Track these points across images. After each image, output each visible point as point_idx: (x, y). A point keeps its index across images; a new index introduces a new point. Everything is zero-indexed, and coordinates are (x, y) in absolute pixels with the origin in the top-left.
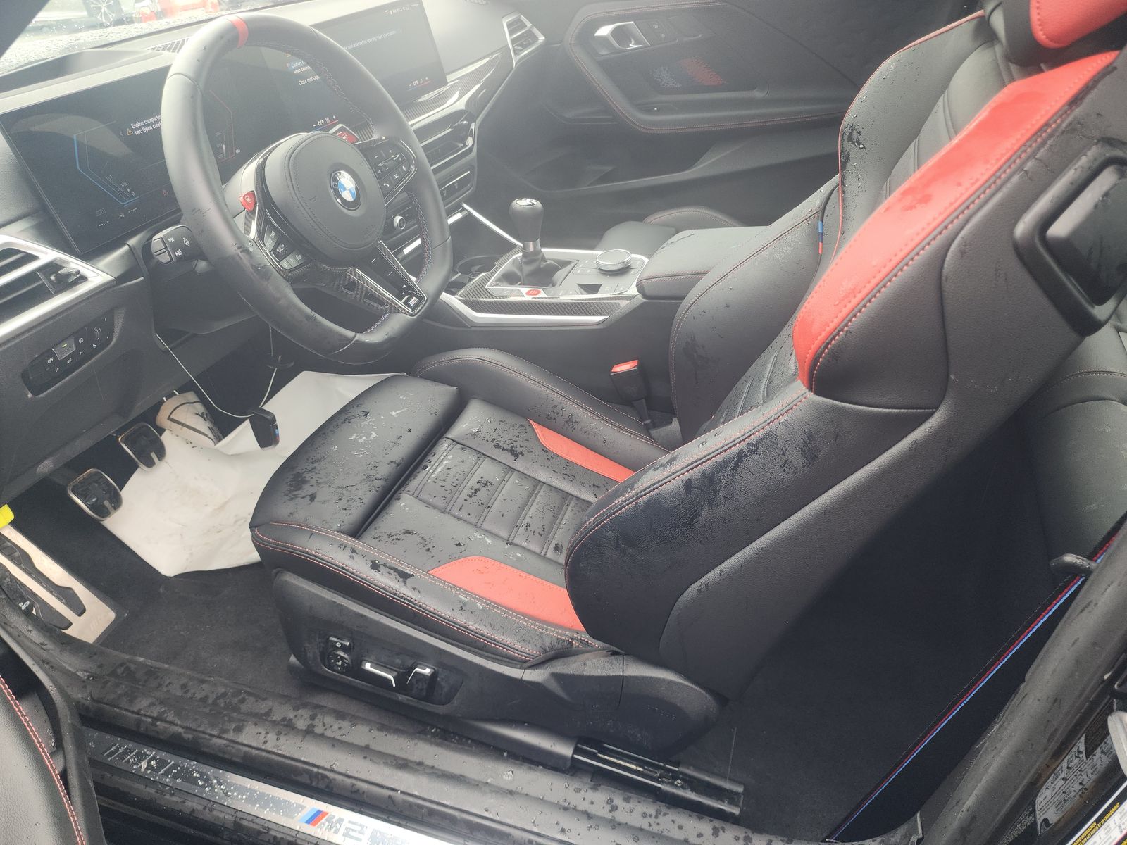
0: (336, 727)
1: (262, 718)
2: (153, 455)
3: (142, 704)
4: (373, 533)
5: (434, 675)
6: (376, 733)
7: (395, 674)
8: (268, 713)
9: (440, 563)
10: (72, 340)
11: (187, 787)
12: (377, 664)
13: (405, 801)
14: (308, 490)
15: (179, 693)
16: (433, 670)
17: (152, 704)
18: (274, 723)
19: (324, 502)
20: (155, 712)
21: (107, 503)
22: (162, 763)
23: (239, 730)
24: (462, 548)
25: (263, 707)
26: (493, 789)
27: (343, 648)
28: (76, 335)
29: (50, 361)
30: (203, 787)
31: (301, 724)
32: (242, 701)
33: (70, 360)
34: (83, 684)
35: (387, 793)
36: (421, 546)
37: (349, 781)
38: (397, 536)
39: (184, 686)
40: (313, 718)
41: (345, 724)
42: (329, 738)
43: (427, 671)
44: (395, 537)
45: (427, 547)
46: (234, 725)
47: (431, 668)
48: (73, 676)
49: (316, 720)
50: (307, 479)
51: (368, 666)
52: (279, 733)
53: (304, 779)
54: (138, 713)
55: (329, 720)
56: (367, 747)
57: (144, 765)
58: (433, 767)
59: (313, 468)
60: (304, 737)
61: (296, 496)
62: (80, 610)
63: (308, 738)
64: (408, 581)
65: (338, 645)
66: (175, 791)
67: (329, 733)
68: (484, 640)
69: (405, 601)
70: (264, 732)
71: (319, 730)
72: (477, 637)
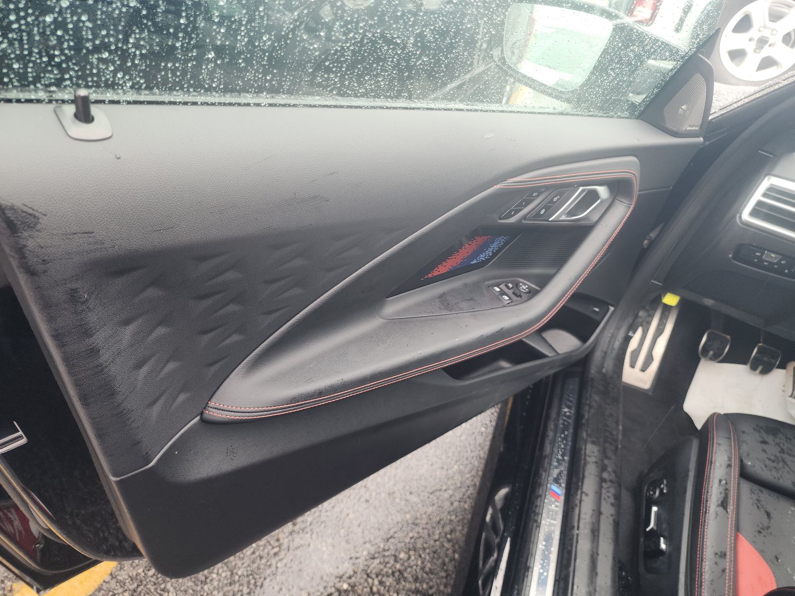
0: (609, 494)
1: (604, 454)
2: (760, 368)
3: (596, 398)
4: (755, 488)
5: (661, 552)
6: (611, 519)
7: (655, 528)
8: (607, 458)
9: (754, 543)
10: (780, 257)
11: (559, 430)
12: (658, 514)
13: (573, 535)
14: (770, 439)
15: (607, 413)
16: (665, 551)
17: (596, 401)
18: (602, 461)
19: (764, 451)
20: (594, 404)
21: (711, 353)
22: (569, 417)
23: (593, 443)
24: (775, 561)
25: (610, 454)
26: (592, 593)
27: (661, 490)
28: (785, 257)
29: (758, 254)
30: (561, 437)
31: (605, 475)
32: (611, 444)
33: (766, 264)
34: (599, 372)
35: (576, 524)
36: (761, 526)
37: (578, 502)
38: (760, 507)
39: (611, 415)
40: (611, 481)
41: (612, 500)
42: (601, 491)
43: (663, 546)
44: (759, 505)
45: (762, 531)
46: (595, 440)
47: (666, 549)
48: (602, 367)
49: (609, 484)
50: (779, 437)
51: (655, 509)
52: (596, 463)
53: (574, 480)
54: (591, 397)
55: (612, 490)
56: (600, 513)
57: (566, 410)
58: (598, 554)
59: (790, 439)
60: (598, 476)
61: (759, 431)
62: (643, 370)
63: (598, 479)
64: (721, 509)
65: (662, 486)
66: (556, 426)
67: (604, 491)
68: (698, 577)
69: (704, 510)
70: (595, 454)
71: (604, 485)
72: (698, 571)
